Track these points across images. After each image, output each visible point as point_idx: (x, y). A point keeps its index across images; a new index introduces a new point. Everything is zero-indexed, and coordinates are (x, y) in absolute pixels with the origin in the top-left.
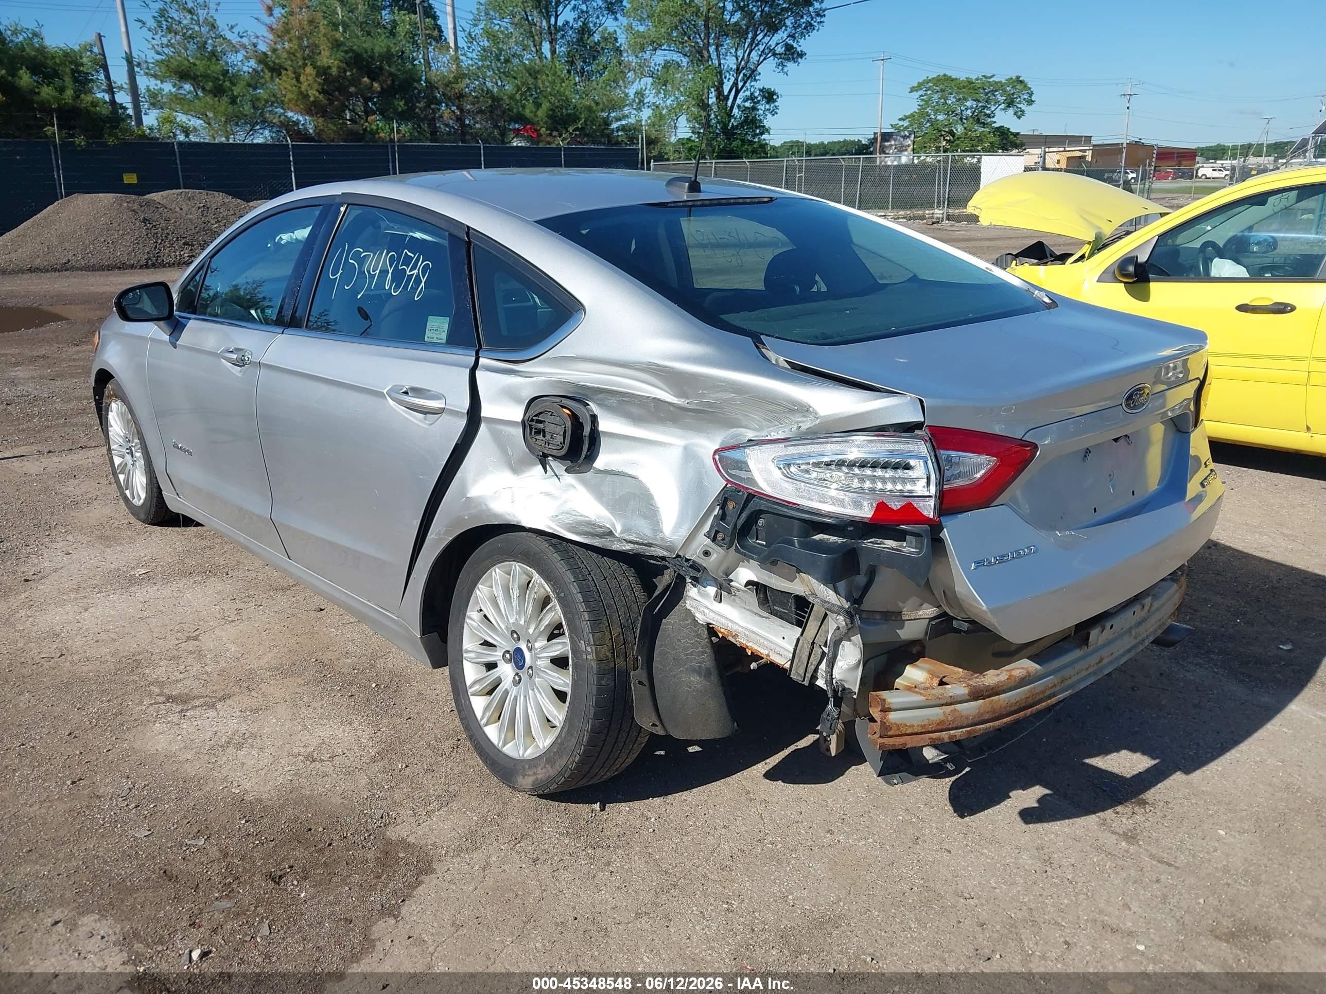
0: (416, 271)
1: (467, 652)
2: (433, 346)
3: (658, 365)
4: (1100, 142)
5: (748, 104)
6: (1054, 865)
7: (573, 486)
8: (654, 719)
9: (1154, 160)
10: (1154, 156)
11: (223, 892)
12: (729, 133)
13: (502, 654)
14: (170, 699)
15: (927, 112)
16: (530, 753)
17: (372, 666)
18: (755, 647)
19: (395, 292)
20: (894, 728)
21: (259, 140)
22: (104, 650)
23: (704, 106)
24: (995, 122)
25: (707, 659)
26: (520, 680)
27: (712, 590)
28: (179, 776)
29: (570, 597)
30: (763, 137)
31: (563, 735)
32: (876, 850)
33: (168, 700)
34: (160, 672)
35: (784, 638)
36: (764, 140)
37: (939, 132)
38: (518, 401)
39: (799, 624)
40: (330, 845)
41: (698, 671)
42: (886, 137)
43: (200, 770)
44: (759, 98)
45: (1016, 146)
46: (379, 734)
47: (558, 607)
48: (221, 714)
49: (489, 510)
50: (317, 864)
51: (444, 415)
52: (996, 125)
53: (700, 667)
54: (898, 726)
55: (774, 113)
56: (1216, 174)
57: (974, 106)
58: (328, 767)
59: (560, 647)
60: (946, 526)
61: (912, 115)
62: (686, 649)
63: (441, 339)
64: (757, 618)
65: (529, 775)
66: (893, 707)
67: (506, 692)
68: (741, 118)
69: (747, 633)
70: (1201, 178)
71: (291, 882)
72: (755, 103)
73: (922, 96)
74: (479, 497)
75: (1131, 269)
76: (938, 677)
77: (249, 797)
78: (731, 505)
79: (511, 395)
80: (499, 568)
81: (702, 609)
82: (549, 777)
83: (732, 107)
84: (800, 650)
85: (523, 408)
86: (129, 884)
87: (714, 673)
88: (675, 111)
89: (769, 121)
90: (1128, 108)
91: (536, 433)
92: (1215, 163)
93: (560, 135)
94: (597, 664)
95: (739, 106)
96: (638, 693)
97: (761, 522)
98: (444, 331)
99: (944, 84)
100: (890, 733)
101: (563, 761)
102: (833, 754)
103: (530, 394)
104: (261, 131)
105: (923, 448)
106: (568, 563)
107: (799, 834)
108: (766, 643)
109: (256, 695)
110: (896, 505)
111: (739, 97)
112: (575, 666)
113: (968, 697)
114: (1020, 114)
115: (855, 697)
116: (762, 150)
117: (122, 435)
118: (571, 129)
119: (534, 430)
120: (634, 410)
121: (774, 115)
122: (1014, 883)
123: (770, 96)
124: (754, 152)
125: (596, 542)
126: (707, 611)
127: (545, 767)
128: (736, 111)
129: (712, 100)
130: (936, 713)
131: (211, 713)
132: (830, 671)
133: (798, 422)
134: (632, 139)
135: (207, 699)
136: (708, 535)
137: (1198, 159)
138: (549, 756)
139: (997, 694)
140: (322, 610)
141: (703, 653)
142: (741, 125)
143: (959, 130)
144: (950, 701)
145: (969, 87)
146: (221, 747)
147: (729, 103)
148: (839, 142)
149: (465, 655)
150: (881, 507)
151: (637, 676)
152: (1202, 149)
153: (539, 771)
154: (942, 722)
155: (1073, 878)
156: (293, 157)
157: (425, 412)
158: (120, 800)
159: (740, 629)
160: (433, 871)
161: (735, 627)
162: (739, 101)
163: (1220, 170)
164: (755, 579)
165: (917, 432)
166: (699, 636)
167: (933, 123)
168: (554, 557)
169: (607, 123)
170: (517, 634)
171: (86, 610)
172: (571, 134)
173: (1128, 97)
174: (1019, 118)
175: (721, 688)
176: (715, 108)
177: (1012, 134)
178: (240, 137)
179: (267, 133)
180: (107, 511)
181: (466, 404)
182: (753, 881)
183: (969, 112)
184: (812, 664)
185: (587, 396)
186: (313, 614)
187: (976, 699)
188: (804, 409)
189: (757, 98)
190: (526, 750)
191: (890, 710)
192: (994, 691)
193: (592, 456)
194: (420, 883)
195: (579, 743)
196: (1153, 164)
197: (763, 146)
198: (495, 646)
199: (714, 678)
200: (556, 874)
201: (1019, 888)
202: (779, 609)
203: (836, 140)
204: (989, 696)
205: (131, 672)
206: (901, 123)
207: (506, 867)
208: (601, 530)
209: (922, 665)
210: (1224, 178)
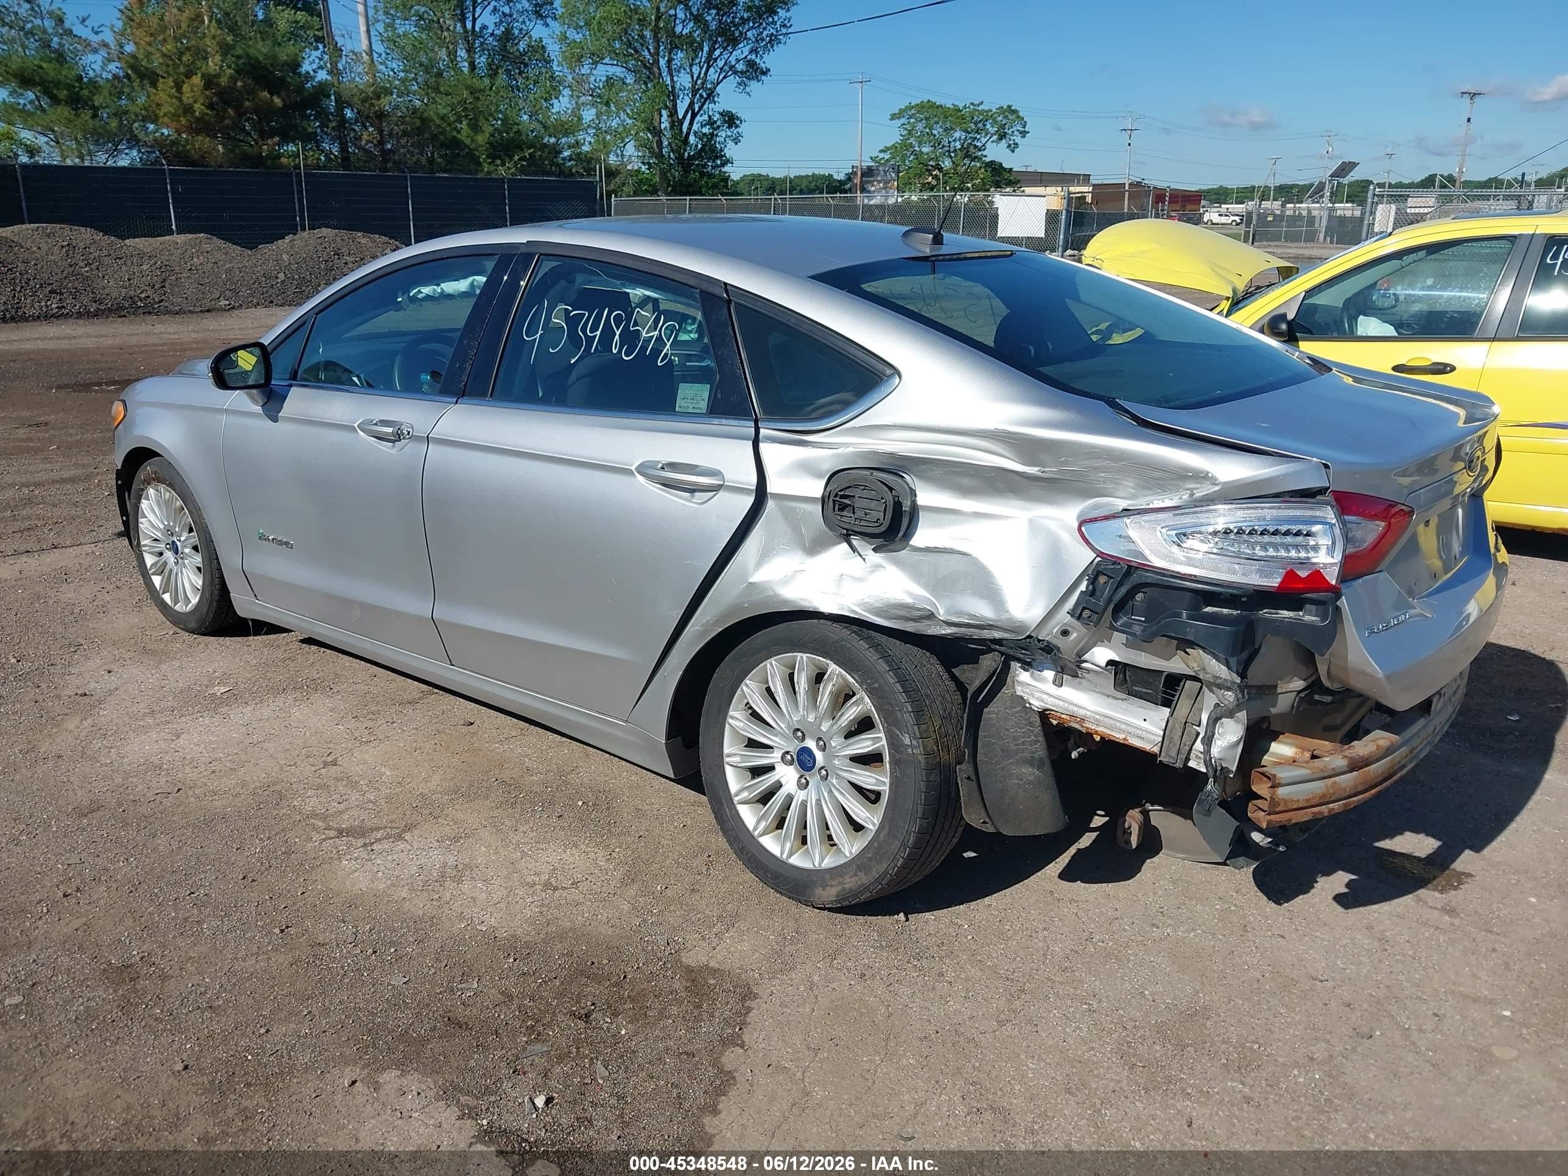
0: (657, 333)
1: (729, 756)
2: (687, 415)
3: (1009, 432)
4: (1100, 182)
5: (706, 130)
6: (1391, 943)
7: (880, 566)
8: (983, 817)
9: (1167, 203)
10: (1167, 198)
11: (530, 1036)
12: (686, 164)
13: (780, 756)
14: (340, 833)
15: (911, 143)
16: (829, 862)
17: (566, 783)
18: (1106, 731)
19: (626, 355)
20: (1282, 804)
21: (123, 162)
22: (229, 782)
23: (657, 132)
24: (986, 156)
25: (1040, 749)
26: (807, 783)
27: (1049, 674)
28: (405, 917)
29: (887, 688)
30: (725, 169)
31: (882, 837)
32: (1209, 940)
33: (341, 834)
34: (312, 803)
35: (1145, 720)
36: (725, 173)
37: (925, 167)
38: (818, 475)
39: (1167, 703)
40: (625, 977)
41: (1031, 762)
42: (868, 173)
43: (426, 908)
44: (719, 123)
45: (1010, 183)
46: (615, 855)
47: (867, 699)
48: (415, 845)
49: (776, 596)
50: (620, 999)
51: (721, 494)
52: (988, 160)
53: (1032, 758)
54: (1286, 801)
55: (736, 141)
56: (1223, 220)
57: (963, 137)
58: (574, 895)
59: (869, 743)
60: (1345, 594)
61: (894, 146)
62: (1015, 739)
63: (700, 408)
64: (1110, 700)
65: (832, 885)
66: (1283, 782)
67: (790, 798)
68: (696, 146)
69: (1097, 717)
70: (1206, 223)
71: (603, 1020)
72: (714, 129)
73: (904, 124)
74: (763, 582)
75: (1284, 327)
76: (1309, 751)
77: (502, 934)
78: (1102, 579)
79: (807, 468)
80: (775, 660)
81: (1037, 695)
82: (862, 885)
83: (688, 134)
84: (1171, 731)
85: (823, 482)
86: (414, 1035)
87: (1047, 763)
88: (620, 135)
89: (731, 150)
90: (1129, 144)
91: (839, 510)
92: (1220, 207)
93: (503, 164)
94: (925, 758)
95: (695, 133)
96: (965, 789)
97: (1139, 597)
98: (703, 400)
99: (929, 111)
100: (1278, 809)
101: (883, 867)
102: (1134, 847)
103: (830, 467)
104: (127, 151)
105: (1330, 514)
106: (877, 651)
107: (1124, 930)
108: (1123, 726)
109: (446, 822)
110: (1303, 574)
111: (696, 121)
112: (894, 762)
113: (1346, 769)
114: (1013, 147)
115: (1231, 776)
116: (722, 185)
117: (162, 527)
118: (516, 158)
119: (837, 506)
120: (966, 481)
121: (736, 143)
122: (1359, 963)
123: (731, 120)
124: (715, 186)
125: (909, 627)
126: (1045, 697)
127: (856, 875)
128: (692, 139)
129: (665, 124)
130: (1318, 787)
131: (401, 845)
132: (1207, 751)
133: (1191, 490)
134: (590, 171)
135: (388, 830)
136: (1072, 613)
137: (1203, 203)
138: (859, 862)
139: (1367, 765)
140: (472, 724)
141: (1036, 742)
142: (699, 154)
143: (947, 164)
144: (1332, 773)
145: (955, 117)
146: (436, 882)
147: (685, 130)
148: (807, 176)
149: (727, 759)
150: (1290, 576)
151: (963, 770)
152: (1209, 191)
153: (847, 879)
154: (1324, 795)
155: (1414, 953)
156: (171, 185)
157: (693, 489)
158: (350, 946)
159: (1088, 713)
160: (756, 996)
161: (1082, 712)
162: (695, 127)
163: (1226, 215)
164: (1117, 659)
165: (1318, 497)
166: (1031, 724)
167: (918, 155)
168: (859, 646)
169: (556, 151)
170: (802, 732)
171: (178, 737)
172: (516, 164)
173: (1129, 132)
174: (1013, 151)
175: (1053, 779)
176: (668, 134)
177: (1005, 169)
178: (101, 159)
179: (135, 153)
180: (134, 619)
181: (753, 479)
182: (1100, 979)
183: (958, 145)
184: (1185, 745)
185: (904, 467)
186: (464, 729)
187: (1351, 770)
188: (1202, 476)
189: (716, 122)
190: (822, 859)
191: (1280, 785)
192: (1366, 762)
193: (909, 534)
194: (749, 1010)
195: (904, 845)
196: (1166, 208)
197: (726, 179)
198: (771, 747)
199: (1048, 768)
200: (890, 988)
201: (1368, 968)
202: (1140, 689)
203: (804, 174)
204: (1361, 768)
205: (276, 805)
206: (881, 155)
207: (833, 985)
208: (919, 613)
209: (1284, 740)
210: (1231, 224)
